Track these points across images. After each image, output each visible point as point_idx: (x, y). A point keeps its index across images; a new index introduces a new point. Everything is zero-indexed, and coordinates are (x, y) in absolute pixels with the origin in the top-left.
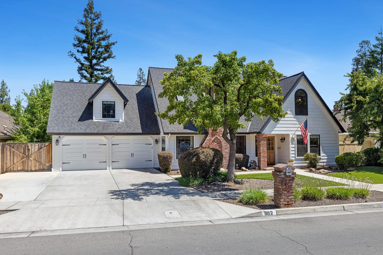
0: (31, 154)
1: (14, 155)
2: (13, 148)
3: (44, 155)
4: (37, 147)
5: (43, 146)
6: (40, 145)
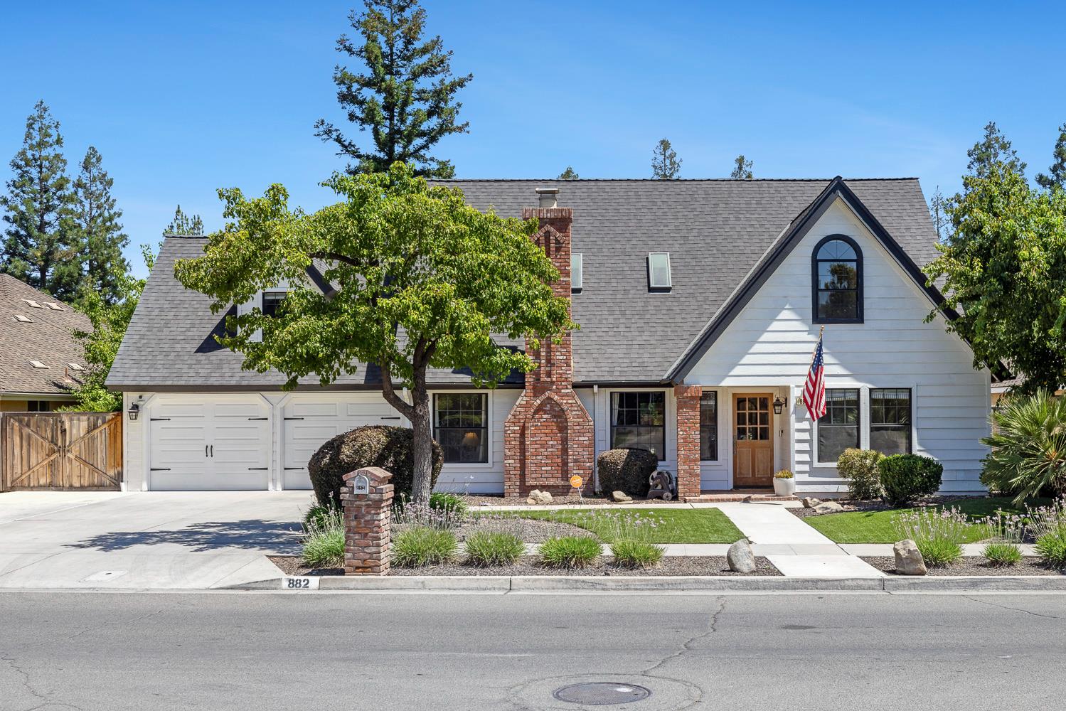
0: (70, 442)
1: (29, 445)
2: (28, 425)
3: (103, 446)
4: (84, 425)
5: (100, 421)
6: (92, 419)
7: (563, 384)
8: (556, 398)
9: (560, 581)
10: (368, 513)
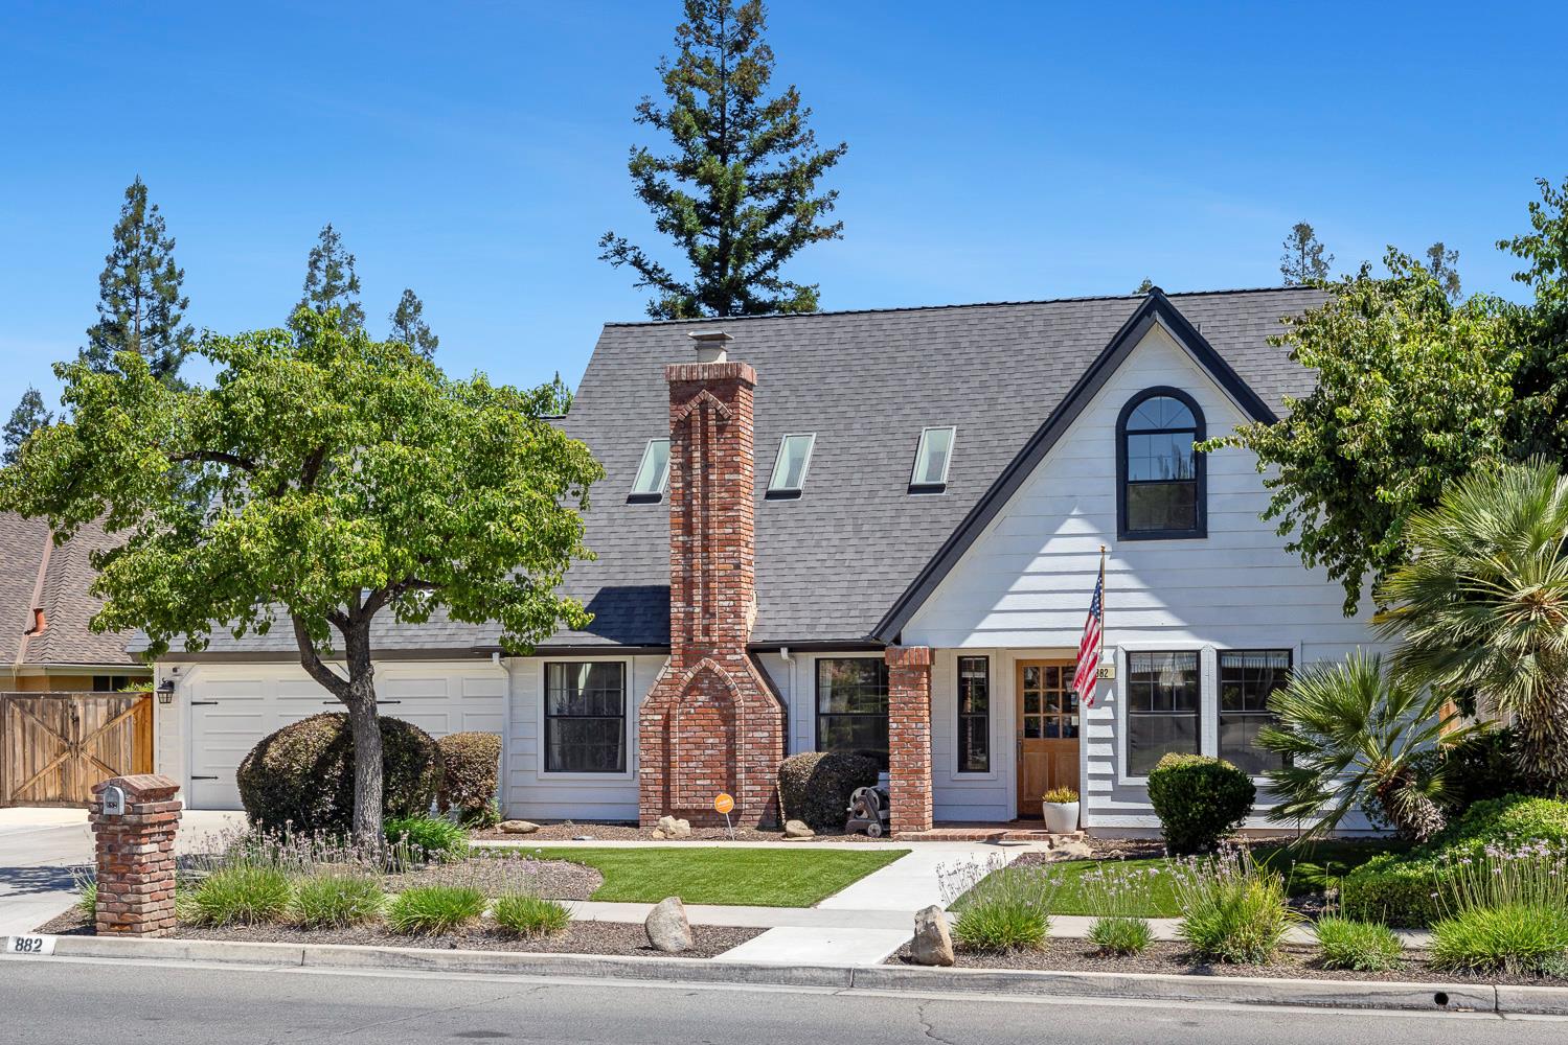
0: (85, 737)
1: (33, 740)
2: (32, 712)
3: (128, 743)
4: (103, 710)
5: (123, 706)
6: (112, 702)
7: (729, 645)
8: (718, 668)
9: (372, 954)
10: (126, 843)
